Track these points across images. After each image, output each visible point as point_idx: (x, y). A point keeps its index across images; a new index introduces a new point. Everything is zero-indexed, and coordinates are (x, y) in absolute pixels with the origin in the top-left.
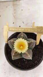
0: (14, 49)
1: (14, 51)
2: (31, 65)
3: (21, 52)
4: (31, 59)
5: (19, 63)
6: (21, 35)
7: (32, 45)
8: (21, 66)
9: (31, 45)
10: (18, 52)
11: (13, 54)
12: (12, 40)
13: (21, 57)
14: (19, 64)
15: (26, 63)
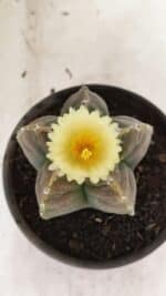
0: (50, 162)
1: (51, 172)
2: (128, 240)
3: (86, 175)
4: (133, 214)
5: (75, 235)
6: (81, 98)
7: (137, 148)
8: (82, 246)
9: (131, 148)
10: (69, 179)
11: (46, 192)
12: (37, 126)
13: (85, 206)
14: (72, 238)
15: (106, 231)
